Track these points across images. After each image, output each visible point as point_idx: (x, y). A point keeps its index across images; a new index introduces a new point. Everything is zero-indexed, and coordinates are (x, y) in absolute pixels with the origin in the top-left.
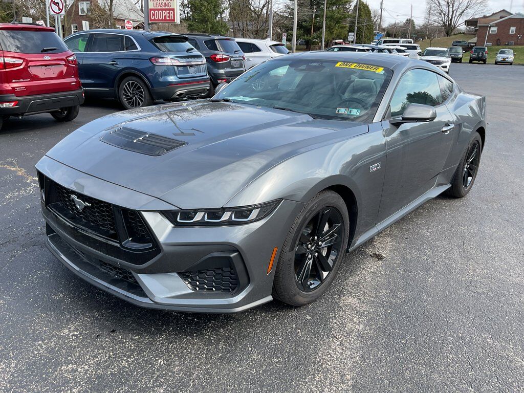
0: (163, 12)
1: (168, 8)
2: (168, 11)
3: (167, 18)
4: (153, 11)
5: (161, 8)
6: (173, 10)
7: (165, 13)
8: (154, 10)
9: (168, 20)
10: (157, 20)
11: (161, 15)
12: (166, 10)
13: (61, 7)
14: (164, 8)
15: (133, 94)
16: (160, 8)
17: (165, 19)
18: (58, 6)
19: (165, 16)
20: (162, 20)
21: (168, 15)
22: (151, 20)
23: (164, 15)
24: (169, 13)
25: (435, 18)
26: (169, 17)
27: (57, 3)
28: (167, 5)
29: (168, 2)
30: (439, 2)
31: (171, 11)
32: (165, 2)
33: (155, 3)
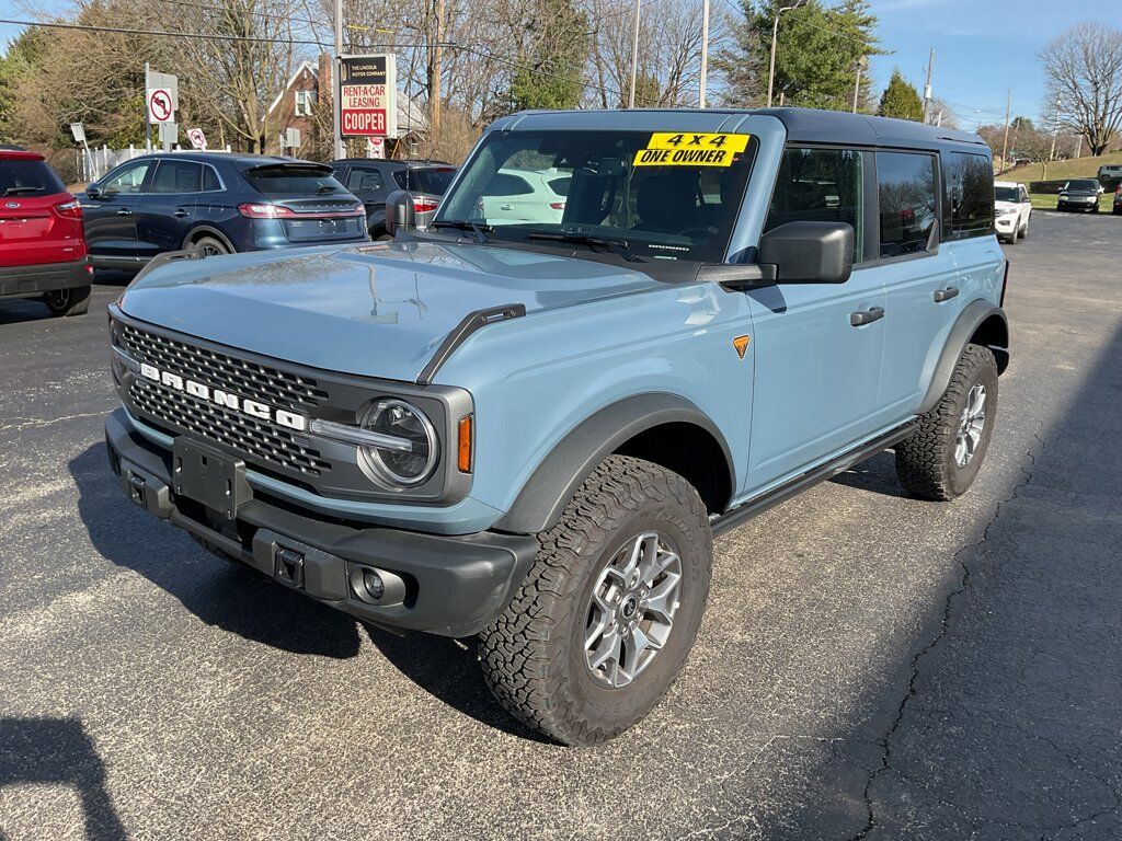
0: (367, 115)
1: (375, 108)
2: (374, 115)
3: (374, 128)
4: (348, 115)
5: (362, 108)
6: (383, 112)
7: (369, 118)
8: (351, 112)
9: (374, 131)
10: (355, 131)
11: (361, 122)
12: (370, 111)
14: (367, 108)
16: (360, 108)
17: (370, 130)
19: (370, 124)
20: (364, 131)
21: (374, 121)
22: (346, 130)
23: (367, 121)
24: (376, 118)
25: (1066, 116)
26: (376, 125)
27: (163, 102)
28: (372, 102)
29: (375, 97)
30: (1074, 82)
31: (380, 115)
32: (369, 96)
33: (352, 98)
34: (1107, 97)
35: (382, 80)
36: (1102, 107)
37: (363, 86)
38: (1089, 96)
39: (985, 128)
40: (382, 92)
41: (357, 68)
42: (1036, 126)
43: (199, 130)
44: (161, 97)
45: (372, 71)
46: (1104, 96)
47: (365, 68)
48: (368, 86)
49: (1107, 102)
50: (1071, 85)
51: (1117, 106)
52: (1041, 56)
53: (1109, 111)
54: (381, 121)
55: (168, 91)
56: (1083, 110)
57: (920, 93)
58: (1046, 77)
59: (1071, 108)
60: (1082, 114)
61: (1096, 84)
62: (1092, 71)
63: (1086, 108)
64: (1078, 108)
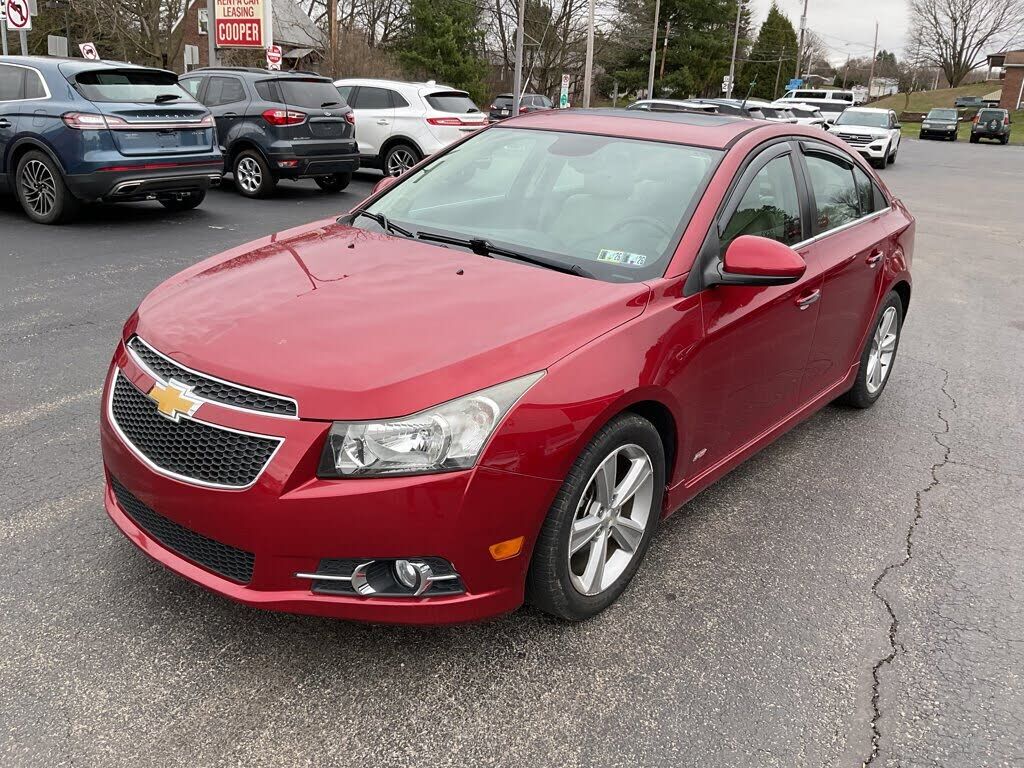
0: (241, 25)
1: (249, 17)
2: (248, 25)
3: (248, 39)
4: (222, 25)
5: (237, 18)
6: (258, 22)
7: (244, 28)
8: (225, 22)
9: (249, 42)
10: (230, 42)
11: (236, 33)
12: (245, 22)
13: (24, 15)
14: (241, 18)
15: (39, 185)
16: (234, 17)
17: (244, 41)
18: (20, 12)
19: (244, 34)
20: (239, 42)
21: (248, 32)
22: (220, 42)
23: (242, 32)
24: (250, 28)
25: (927, 50)
26: (251, 35)
27: (19, 6)
28: (246, 12)
29: (248, 6)
30: (935, 18)
31: (255, 25)
32: (243, 5)
33: (226, 7)
34: (964, 33)
36: (959, 42)
38: (948, 31)
39: (853, 61)
42: (899, 59)
43: (92, 45)
46: (961, 32)
49: (964, 39)
50: (933, 21)
51: (973, 41)
53: (966, 46)
54: (255, 32)
56: (943, 45)
58: (910, 13)
59: (932, 43)
60: (942, 49)
61: (955, 20)
62: (952, 8)
63: (945, 42)
64: (938, 42)
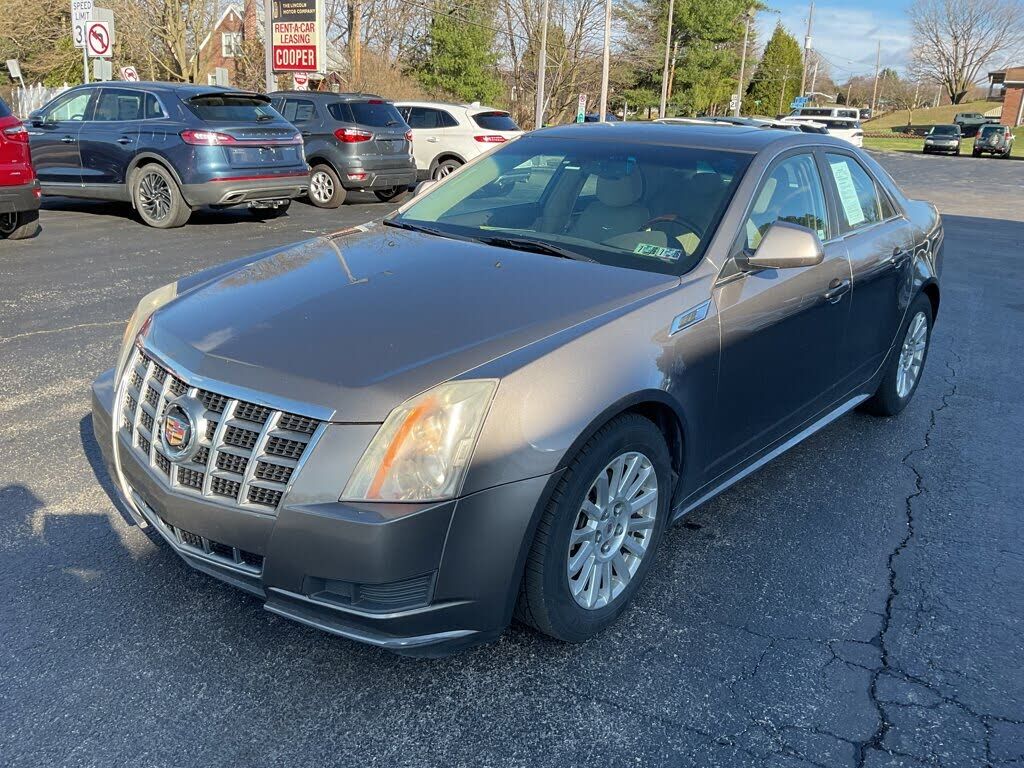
0: (298, 51)
1: (305, 44)
2: (304, 51)
3: (304, 64)
4: (279, 51)
5: (294, 44)
6: (313, 48)
7: (300, 54)
8: (282, 48)
9: (305, 67)
10: (286, 67)
11: (292, 58)
12: (301, 48)
13: (105, 42)
14: (298, 44)
16: (291, 44)
17: (300, 66)
18: (101, 41)
19: (300, 60)
20: (294, 66)
21: (304, 57)
22: (277, 66)
23: (298, 57)
24: (306, 54)
25: (928, 68)
26: (306, 60)
27: (101, 35)
28: (302, 38)
29: (305, 34)
30: (937, 36)
31: (310, 51)
32: (300, 33)
33: (283, 35)
34: (966, 51)
35: (312, 17)
36: (961, 60)
37: (294, 23)
38: (949, 49)
39: (856, 79)
40: (311, 28)
41: (288, 6)
42: (901, 76)
43: (133, 68)
44: (98, 30)
45: (302, 8)
46: (963, 50)
47: (295, 5)
48: (299, 24)
49: (966, 55)
50: (935, 39)
51: (975, 59)
52: (907, 12)
53: (967, 63)
54: (311, 57)
55: (105, 25)
56: (945, 63)
57: (801, 45)
58: (912, 32)
59: (934, 61)
60: (943, 66)
61: (956, 38)
62: (953, 26)
63: (948, 61)
64: (940, 60)
